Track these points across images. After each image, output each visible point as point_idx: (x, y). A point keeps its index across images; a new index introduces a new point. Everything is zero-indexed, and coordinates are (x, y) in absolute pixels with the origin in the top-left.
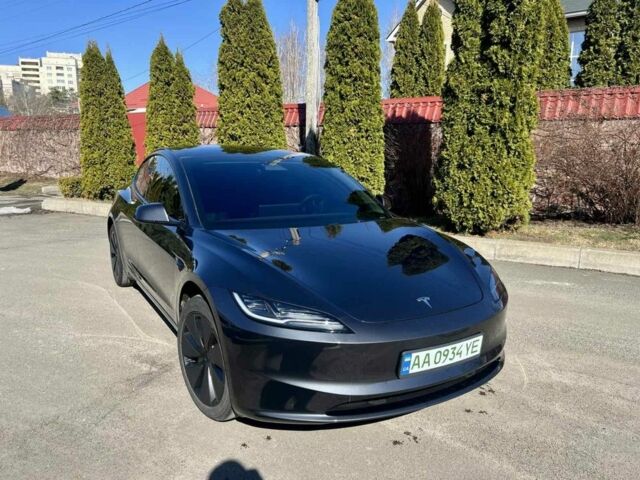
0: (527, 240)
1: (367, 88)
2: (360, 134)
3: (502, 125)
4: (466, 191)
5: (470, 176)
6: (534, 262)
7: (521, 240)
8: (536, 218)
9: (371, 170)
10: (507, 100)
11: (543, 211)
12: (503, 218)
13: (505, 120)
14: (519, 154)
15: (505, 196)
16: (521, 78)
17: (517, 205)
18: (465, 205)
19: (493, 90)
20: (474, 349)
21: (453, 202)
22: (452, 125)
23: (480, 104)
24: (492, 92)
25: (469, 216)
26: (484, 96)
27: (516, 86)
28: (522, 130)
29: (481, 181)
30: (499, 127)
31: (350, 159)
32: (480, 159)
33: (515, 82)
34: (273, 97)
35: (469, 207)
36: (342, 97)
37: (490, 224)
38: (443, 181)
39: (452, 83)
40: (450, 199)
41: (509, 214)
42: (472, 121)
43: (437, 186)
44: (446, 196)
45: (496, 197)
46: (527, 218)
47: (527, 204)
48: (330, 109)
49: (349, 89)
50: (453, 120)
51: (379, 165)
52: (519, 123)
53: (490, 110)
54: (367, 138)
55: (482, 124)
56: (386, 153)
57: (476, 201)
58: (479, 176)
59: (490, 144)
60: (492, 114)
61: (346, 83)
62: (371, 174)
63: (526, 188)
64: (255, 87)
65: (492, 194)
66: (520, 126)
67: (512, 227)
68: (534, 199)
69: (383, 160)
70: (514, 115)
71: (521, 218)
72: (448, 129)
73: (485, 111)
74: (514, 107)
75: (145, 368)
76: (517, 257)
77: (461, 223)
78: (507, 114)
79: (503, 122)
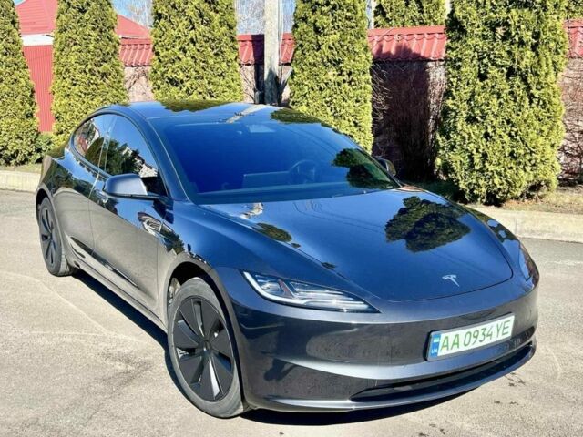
0: (556, 211)
1: (349, 19)
2: (341, 78)
3: (522, 67)
4: (477, 151)
5: (483, 132)
6: (565, 239)
7: (548, 211)
8: (565, 183)
9: (356, 125)
10: (528, 36)
11: (573, 174)
12: (525, 183)
13: (526, 61)
14: (544, 103)
15: (528, 157)
16: (545, 9)
17: (542, 166)
18: (477, 168)
19: (511, 22)
20: (506, 331)
21: (461, 163)
22: (459, 67)
23: (495, 40)
24: (509, 25)
25: (481, 182)
26: (500, 31)
27: (539, 18)
28: (547, 74)
29: (496, 138)
30: (519, 69)
31: (329, 109)
32: (496, 109)
33: (538, 13)
34: (224, 29)
35: (481, 170)
36: (317, 30)
37: (509, 192)
38: (448, 138)
39: (459, 13)
40: (457, 159)
41: (532, 178)
42: (484, 61)
43: (441, 145)
44: (452, 158)
45: (515, 158)
46: (555, 183)
47: (554, 164)
48: (301, 46)
49: (325, 21)
50: (460, 60)
51: (366, 117)
52: (544, 64)
53: (507, 49)
54: (350, 83)
55: (497, 66)
56: (373, 102)
57: (491, 163)
58: (494, 132)
59: (507, 91)
60: (509, 52)
61: (322, 12)
62: (355, 129)
63: (553, 146)
64: (201, 16)
65: (511, 154)
66: (545, 68)
67: (536, 195)
68: (562, 159)
69: (370, 111)
70: (537, 54)
71: (547, 184)
72: (455, 72)
73: (501, 49)
74: (537, 44)
75: (120, 367)
76: (543, 232)
77: (472, 191)
78: (529, 53)
79: (523, 63)
